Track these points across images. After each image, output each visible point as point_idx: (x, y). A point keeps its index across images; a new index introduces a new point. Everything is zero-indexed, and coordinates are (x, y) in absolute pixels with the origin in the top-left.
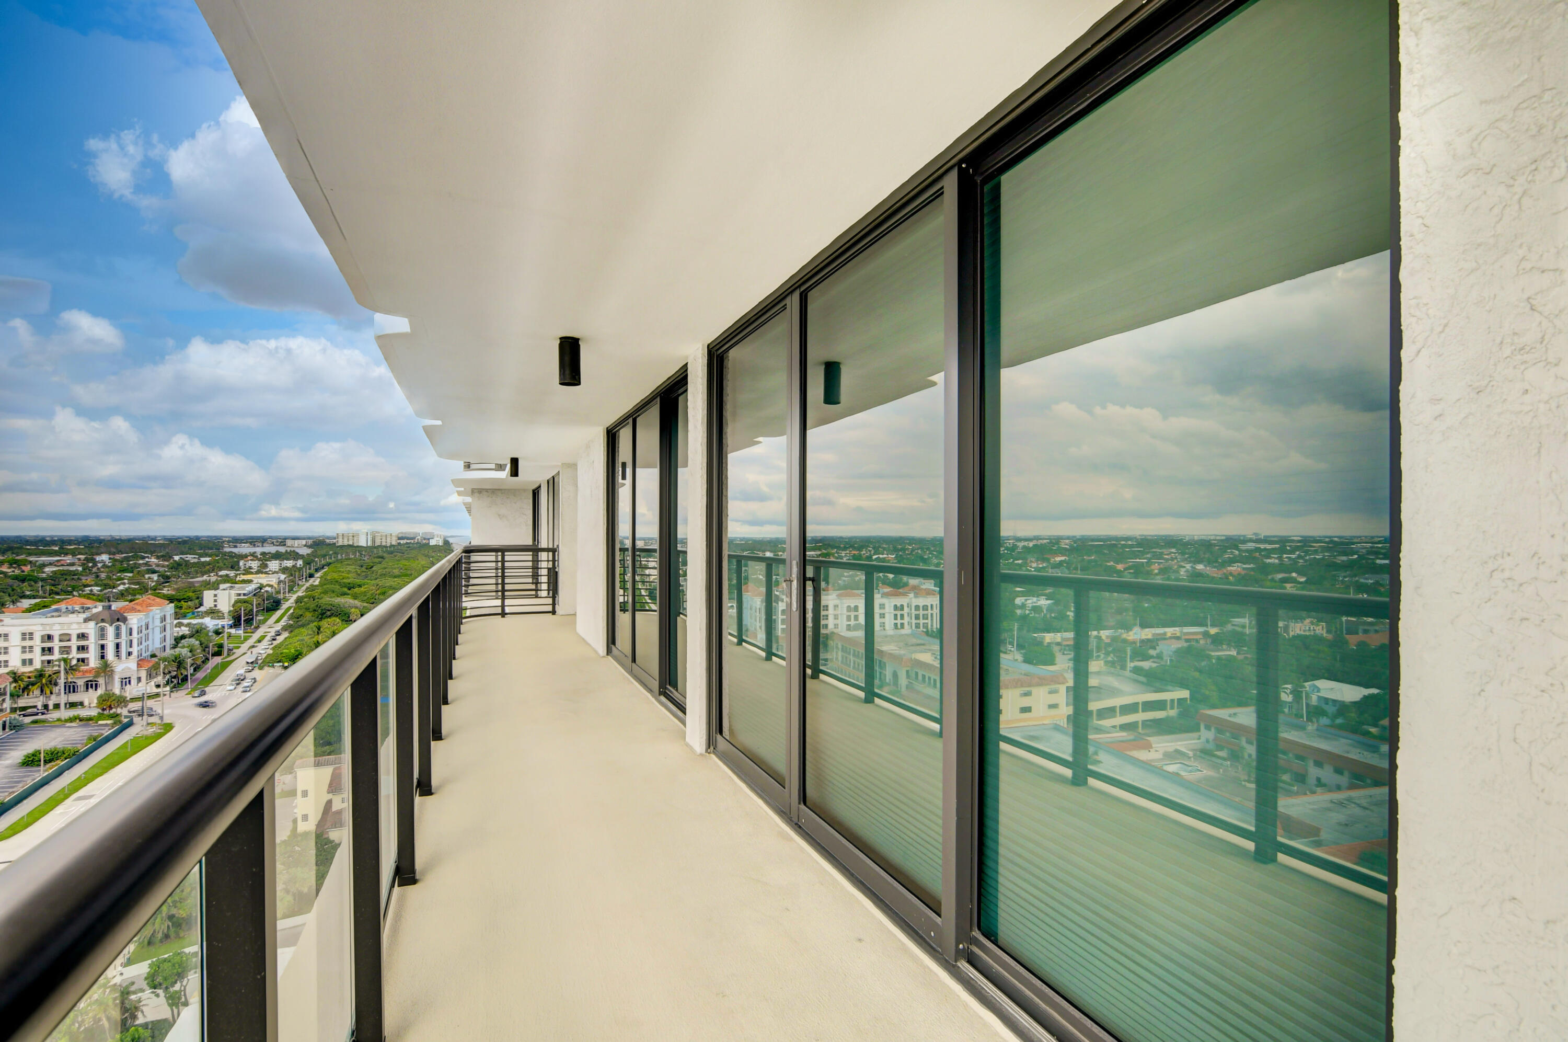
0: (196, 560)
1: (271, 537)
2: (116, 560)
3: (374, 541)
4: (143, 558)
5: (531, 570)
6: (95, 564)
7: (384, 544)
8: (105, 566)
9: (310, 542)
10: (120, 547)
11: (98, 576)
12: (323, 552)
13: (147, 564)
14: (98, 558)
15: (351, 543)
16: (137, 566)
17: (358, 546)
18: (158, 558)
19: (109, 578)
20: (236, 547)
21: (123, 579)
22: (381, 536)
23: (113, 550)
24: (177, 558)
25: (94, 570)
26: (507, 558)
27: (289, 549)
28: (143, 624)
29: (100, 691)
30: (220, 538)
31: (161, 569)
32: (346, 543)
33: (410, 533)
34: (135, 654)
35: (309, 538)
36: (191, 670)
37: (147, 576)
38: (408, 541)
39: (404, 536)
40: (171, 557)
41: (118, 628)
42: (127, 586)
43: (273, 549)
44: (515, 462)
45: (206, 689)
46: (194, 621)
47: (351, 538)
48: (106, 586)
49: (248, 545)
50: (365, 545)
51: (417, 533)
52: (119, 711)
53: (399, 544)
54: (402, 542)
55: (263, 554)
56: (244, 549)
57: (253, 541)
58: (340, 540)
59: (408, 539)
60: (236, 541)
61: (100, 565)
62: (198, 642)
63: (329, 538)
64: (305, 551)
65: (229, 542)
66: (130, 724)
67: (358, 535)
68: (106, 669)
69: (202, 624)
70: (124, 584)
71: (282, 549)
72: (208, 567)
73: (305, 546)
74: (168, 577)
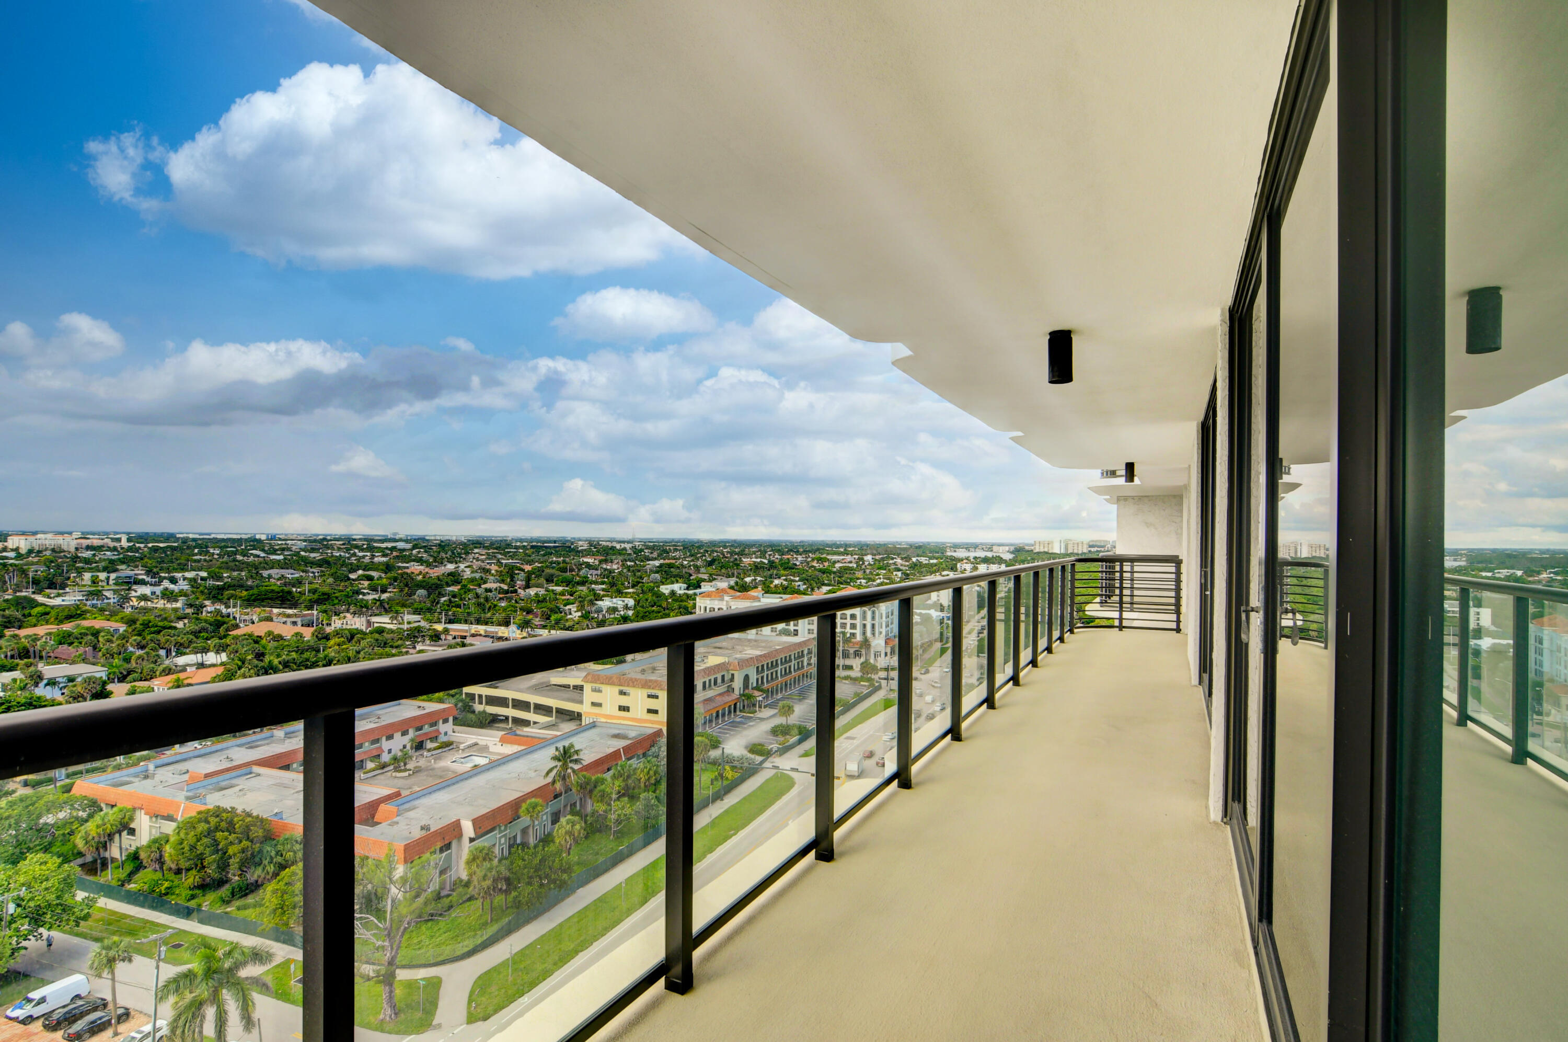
0: (927, 562)
1: (982, 544)
2: (876, 560)
3: (1066, 548)
4: (893, 559)
5: (1174, 583)
6: (863, 563)
7: (1076, 551)
8: (870, 564)
9: (1012, 548)
10: (880, 550)
11: (865, 572)
12: (1023, 558)
13: (895, 564)
14: (866, 558)
15: (1046, 550)
16: (888, 565)
17: (1052, 553)
18: (902, 559)
19: (871, 573)
20: (955, 551)
21: (880, 575)
22: (1073, 544)
23: (875, 552)
24: (914, 559)
25: (863, 567)
26: (1136, 569)
27: (995, 555)
28: (890, 611)
29: (863, 659)
30: (943, 544)
31: (904, 568)
32: (1042, 550)
33: (1100, 541)
34: (884, 633)
35: (1012, 545)
36: (921, 651)
37: (895, 573)
38: (1099, 549)
39: (1094, 543)
40: (910, 559)
41: (874, 612)
42: (882, 580)
43: (982, 554)
44: (1130, 467)
45: (930, 668)
46: (923, 612)
47: (1046, 545)
48: (869, 580)
49: (964, 550)
50: (1059, 552)
51: (1106, 541)
52: (873, 676)
53: (1090, 551)
54: (1093, 549)
55: (975, 558)
56: (961, 554)
57: (968, 547)
58: (1037, 547)
59: (1099, 547)
60: (956, 546)
61: (866, 563)
62: (925, 629)
63: (1028, 545)
64: (1008, 557)
65: (950, 547)
66: (879, 688)
67: (1052, 542)
68: (866, 643)
69: (929, 614)
70: (880, 578)
71: (989, 554)
72: (935, 568)
73: (1008, 552)
74: (908, 575)
